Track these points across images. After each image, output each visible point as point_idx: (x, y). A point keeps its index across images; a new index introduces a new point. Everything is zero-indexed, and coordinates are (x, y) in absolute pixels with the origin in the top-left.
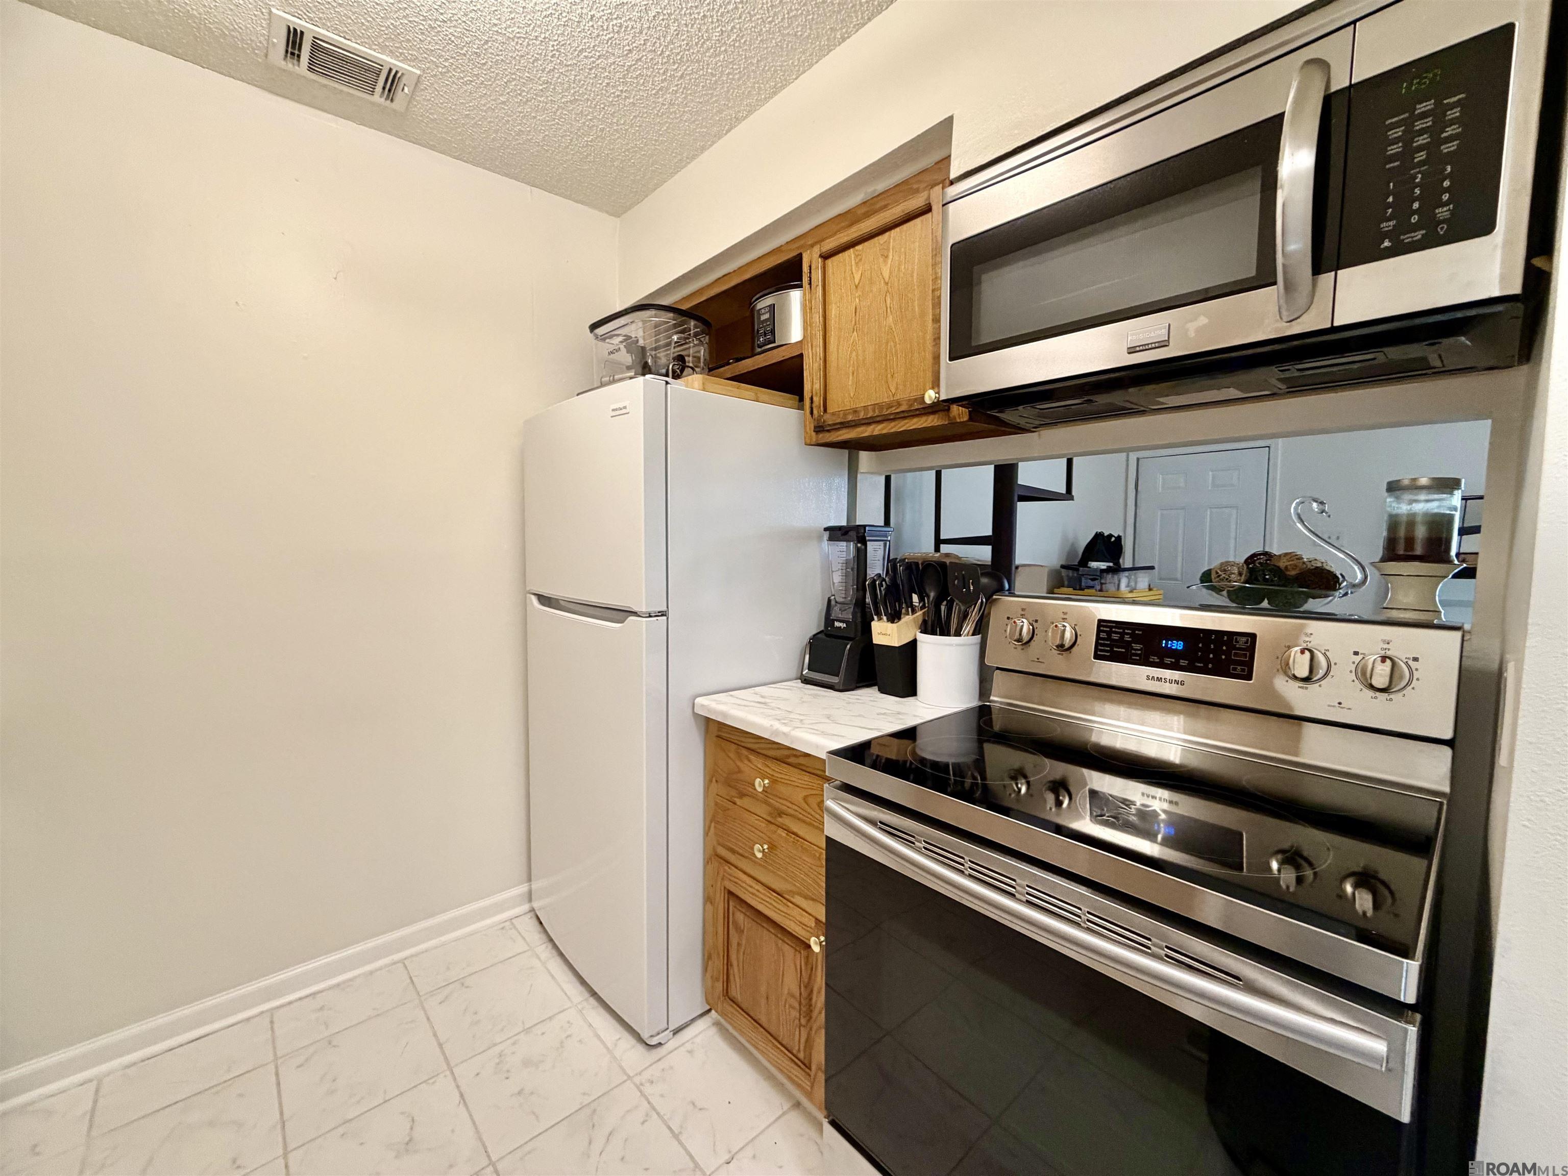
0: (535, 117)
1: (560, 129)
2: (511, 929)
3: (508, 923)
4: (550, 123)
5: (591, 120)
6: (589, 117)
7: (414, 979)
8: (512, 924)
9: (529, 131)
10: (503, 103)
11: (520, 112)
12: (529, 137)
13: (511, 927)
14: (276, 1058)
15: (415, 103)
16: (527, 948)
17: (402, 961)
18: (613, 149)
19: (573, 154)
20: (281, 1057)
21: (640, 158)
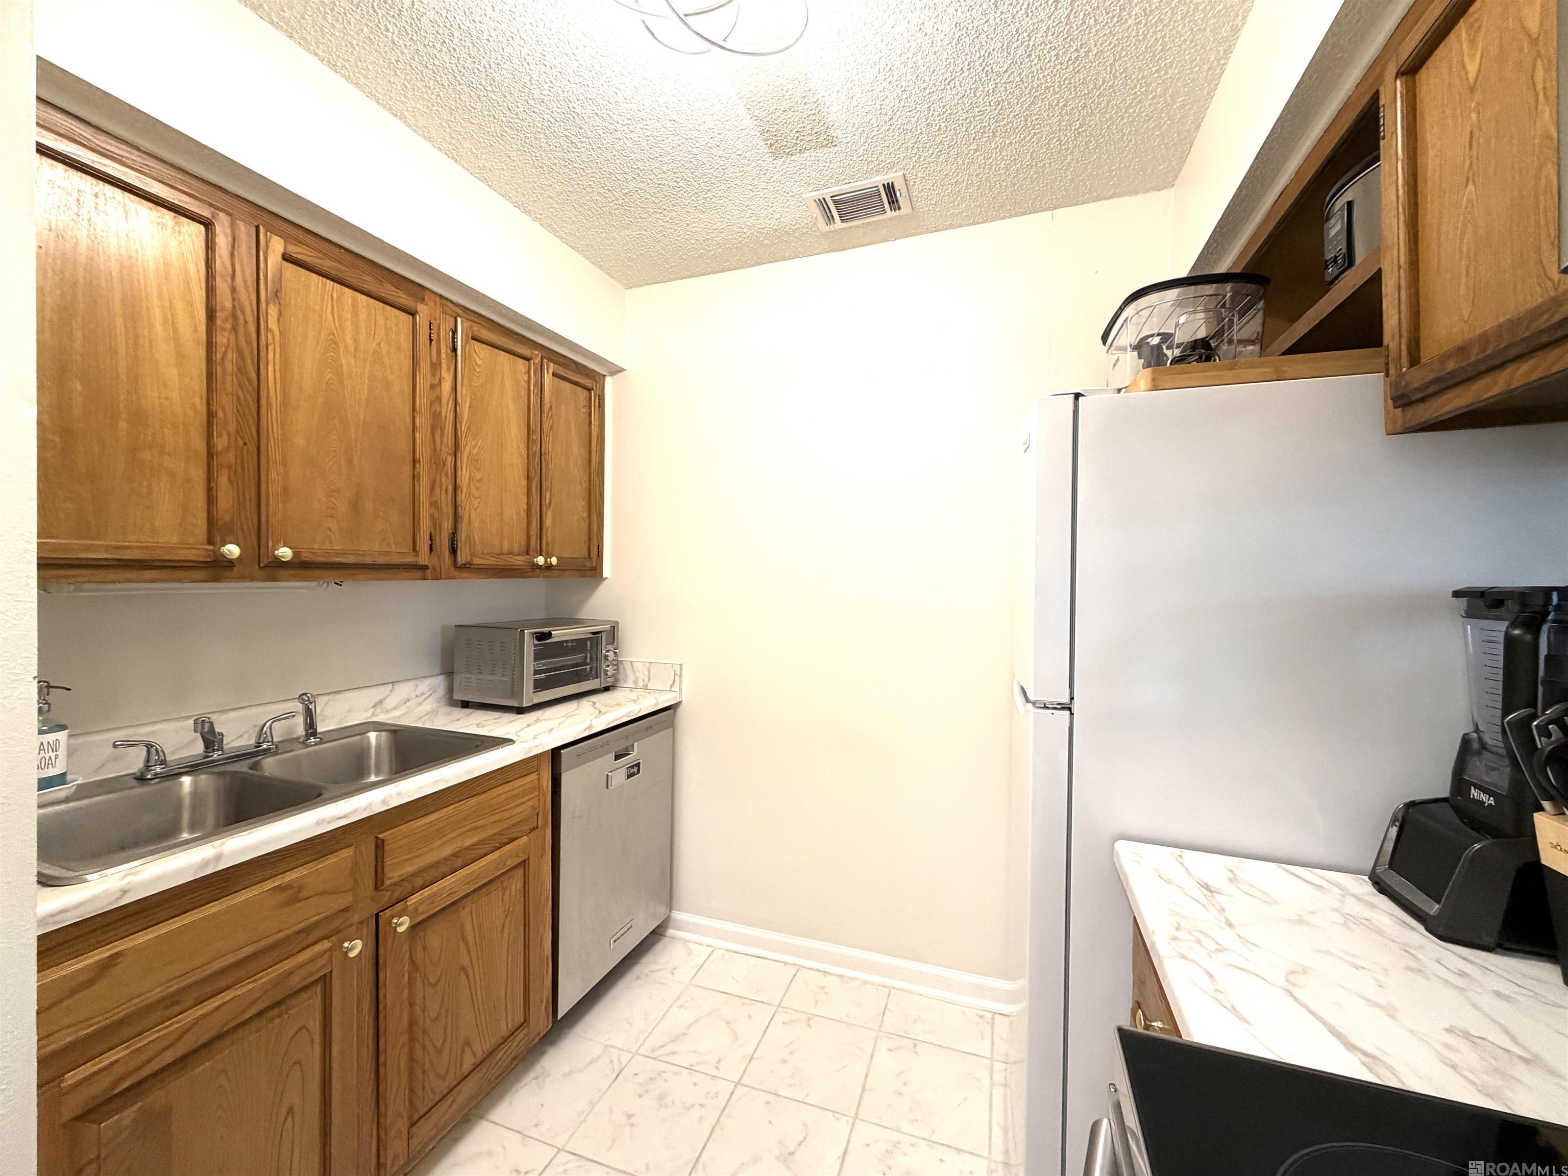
0: (1011, 143)
1: (1041, 137)
2: (988, 1023)
3: (989, 1015)
4: (1028, 138)
5: (1064, 105)
6: (1061, 105)
7: (887, 1010)
8: (993, 1019)
9: (1015, 159)
10: (976, 150)
11: (996, 148)
12: (1019, 166)
13: (990, 1021)
14: (779, 1006)
15: (916, 199)
16: (989, 1055)
17: (890, 988)
18: (1111, 118)
19: (1071, 153)
20: (782, 1007)
21: (1150, 105)
